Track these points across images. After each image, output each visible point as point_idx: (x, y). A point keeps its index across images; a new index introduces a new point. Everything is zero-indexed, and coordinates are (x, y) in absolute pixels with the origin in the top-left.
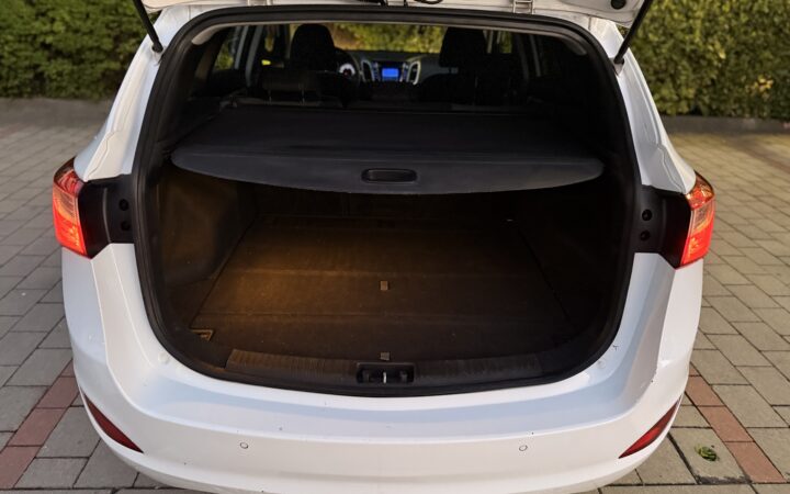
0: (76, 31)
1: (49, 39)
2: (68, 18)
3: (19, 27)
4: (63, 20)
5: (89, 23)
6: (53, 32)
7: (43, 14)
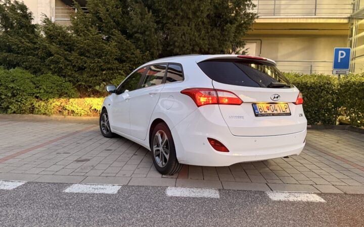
0: (48, 92)
1: (38, 95)
2: (45, 88)
3: (29, 91)
4: (44, 89)
5: (52, 90)
6: (40, 93)
7: (38, 87)
